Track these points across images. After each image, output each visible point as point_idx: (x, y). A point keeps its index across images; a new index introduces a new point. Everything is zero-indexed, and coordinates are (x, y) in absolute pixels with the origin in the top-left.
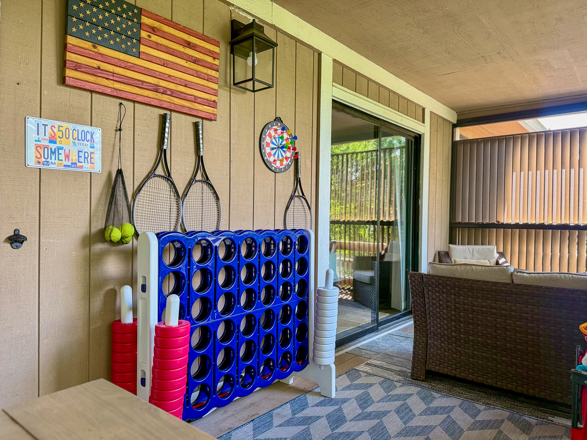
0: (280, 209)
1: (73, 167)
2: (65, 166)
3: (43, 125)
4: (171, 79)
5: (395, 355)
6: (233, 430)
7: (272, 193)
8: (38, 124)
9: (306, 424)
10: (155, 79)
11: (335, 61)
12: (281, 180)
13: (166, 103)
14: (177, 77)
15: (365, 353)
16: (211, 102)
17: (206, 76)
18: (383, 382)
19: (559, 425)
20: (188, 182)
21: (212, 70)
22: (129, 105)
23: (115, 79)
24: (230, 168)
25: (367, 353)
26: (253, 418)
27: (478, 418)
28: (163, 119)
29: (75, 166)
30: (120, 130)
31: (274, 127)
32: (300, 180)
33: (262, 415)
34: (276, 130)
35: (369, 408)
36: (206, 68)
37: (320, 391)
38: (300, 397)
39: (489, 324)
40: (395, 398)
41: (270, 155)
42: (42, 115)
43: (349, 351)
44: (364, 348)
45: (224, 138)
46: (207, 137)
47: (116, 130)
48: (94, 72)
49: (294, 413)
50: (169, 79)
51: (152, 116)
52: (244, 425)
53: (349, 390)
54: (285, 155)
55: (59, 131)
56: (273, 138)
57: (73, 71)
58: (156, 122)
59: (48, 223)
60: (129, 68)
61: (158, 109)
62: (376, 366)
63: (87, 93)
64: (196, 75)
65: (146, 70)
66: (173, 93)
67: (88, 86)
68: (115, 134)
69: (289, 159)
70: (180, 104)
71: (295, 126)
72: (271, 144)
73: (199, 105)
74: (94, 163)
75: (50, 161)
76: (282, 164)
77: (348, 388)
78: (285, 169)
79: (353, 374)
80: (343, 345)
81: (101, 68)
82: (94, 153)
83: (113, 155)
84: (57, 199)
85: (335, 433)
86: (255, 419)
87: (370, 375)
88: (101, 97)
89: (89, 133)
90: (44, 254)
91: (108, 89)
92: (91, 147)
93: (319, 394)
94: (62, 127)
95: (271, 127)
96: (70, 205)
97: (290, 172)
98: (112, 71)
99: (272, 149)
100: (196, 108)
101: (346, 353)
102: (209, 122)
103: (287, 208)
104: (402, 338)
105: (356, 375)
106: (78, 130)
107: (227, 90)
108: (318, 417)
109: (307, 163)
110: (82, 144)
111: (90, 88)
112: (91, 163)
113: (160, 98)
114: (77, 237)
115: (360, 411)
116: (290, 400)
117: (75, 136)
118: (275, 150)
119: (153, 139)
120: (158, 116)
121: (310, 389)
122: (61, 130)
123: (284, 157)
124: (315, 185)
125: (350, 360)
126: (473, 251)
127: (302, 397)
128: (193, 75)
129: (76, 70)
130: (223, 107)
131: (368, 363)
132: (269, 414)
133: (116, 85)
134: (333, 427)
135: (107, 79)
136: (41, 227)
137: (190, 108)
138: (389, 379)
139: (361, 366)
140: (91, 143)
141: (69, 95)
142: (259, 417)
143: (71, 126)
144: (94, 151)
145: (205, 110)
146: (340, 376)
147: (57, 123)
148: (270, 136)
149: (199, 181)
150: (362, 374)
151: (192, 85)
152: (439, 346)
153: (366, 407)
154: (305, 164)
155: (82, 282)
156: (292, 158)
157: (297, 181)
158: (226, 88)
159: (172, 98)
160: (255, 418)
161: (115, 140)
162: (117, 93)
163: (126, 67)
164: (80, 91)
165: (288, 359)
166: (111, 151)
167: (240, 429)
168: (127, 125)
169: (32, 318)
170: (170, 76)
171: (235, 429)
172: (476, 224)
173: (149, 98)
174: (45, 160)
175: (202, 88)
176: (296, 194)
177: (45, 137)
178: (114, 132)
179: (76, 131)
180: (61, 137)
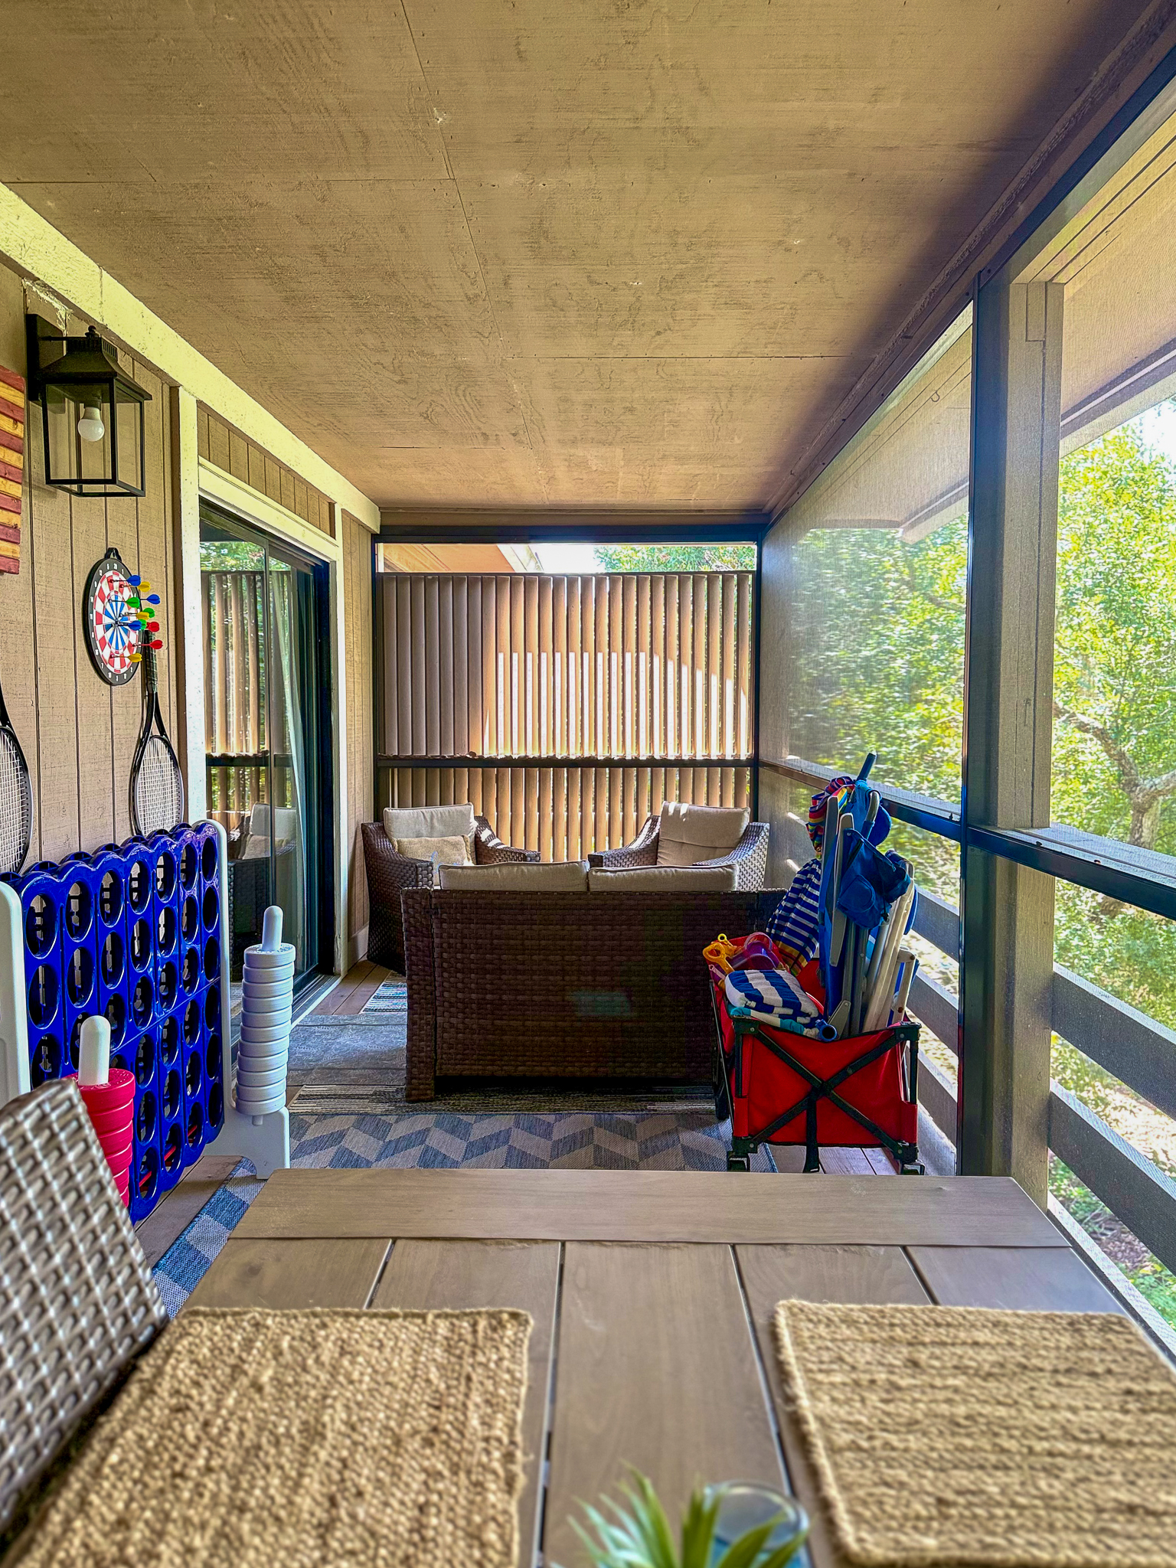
0: (123, 774)
5: (343, 1065)
7: (107, 736)
11: (200, 403)
12: (121, 700)
16: (11, 530)
18: (358, 1121)
19: (664, 1113)
24: (37, 686)
27: (556, 1136)
31: (107, 574)
32: (156, 699)
38: (216, 1196)
39: (551, 967)
40: (403, 1144)
41: (103, 643)
45: (23, 613)
56: (107, 601)
62: (322, 1097)
69: (135, 651)
71: (139, 566)
72: (103, 616)
76: (123, 664)
78: (129, 675)
86: (158, 1264)
87: (322, 1116)
95: (102, 573)
97: (136, 681)
99: (107, 627)
103: (135, 769)
104: (332, 1030)
107: (25, 492)
116: (201, 1207)
118: (111, 630)
121: (224, 1176)
123: (127, 645)
124: (176, 705)
126: (432, 819)
127: (221, 1194)
138: (367, 1114)
139: (294, 1105)
148: (102, 596)
152: (461, 1026)
156: (140, 646)
172: (429, 759)
176: (151, 732)
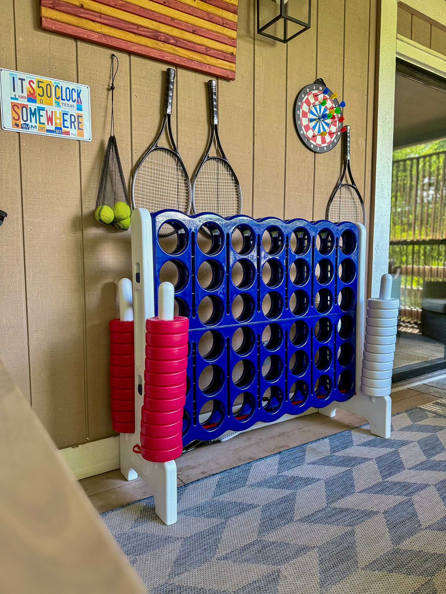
0: (321, 202)
1: (57, 133)
2: (48, 131)
3: (20, 79)
4: (175, 23)
6: (254, 461)
7: (310, 180)
8: (13, 78)
9: (347, 466)
10: (154, 22)
11: (400, 4)
12: (322, 162)
13: (168, 55)
14: (183, 20)
15: (434, 391)
16: (228, 55)
17: (221, 20)
20: (199, 159)
21: (229, 12)
22: (122, 58)
23: (102, 21)
24: (254, 144)
25: (437, 391)
26: (281, 450)
28: (166, 75)
29: (60, 131)
30: (112, 88)
31: (313, 92)
32: (349, 163)
33: (293, 448)
34: (316, 96)
35: (438, 456)
36: (221, 9)
37: (370, 429)
38: (342, 433)
41: (307, 128)
42: (18, 67)
43: (413, 387)
44: (433, 385)
45: (245, 104)
46: (223, 102)
47: (108, 90)
48: (76, 11)
49: (334, 450)
50: (172, 23)
51: (153, 73)
52: (269, 456)
53: (410, 431)
54: (329, 130)
55: (39, 87)
56: (312, 106)
57: (50, 10)
58: (158, 81)
59: (31, 199)
60: (120, 7)
61: (160, 64)
63: (70, 41)
64: (207, 19)
65: (142, 10)
66: (178, 43)
67: (69, 30)
68: (106, 94)
69: (335, 136)
70: (187, 57)
71: (343, 92)
72: (309, 113)
73: (211, 58)
74: (82, 129)
75: (30, 124)
76: (324, 141)
77: (409, 428)
78: (329, 149)
79: (417, 413)
80: (405, 379)
81: (85, 6)
82: (82, 117)
83: (105, 120)
84: (40, 171)
85: (387, 481)
86: (282, 452)
87: (439, 416)
88: (89, 47)
89: (75, 92)
90: (29, 235)
91: (94, 34)
92: (78, 109)
93: (369, 432)
94: (43, 82)
95: (310, 91)
96: (56, 179)
97: (335, 152)
98: (98, 10)
99: (311, 120)
100: (208, 63)
101: (408, 390)
102: (225, 82)
103: (331, 200)
105: (420, 415)
106: (62, 87)
107: (249, 42)
108: (365, 459)
109: (360, 142)
110: (67, 105)
111: (73, 32)
112: (79, 129)
113: (161, 48)
114: (66, 218)
115: (424, 458)
116: (329, 435)
117: (59, 94)
118: (315, 122)
119: (154, 102)
120: (160, 74)
122: (41, 87)
123: (328, 131)
124: (371, 172)
125: (412, 397)
127: (346, 433)
128: (204, 18)
129: (53, 8)
130: (245, 64)
131: (438, 403)
132: (302, 447)
133: (105, 29)
134: (384, 474)
135: (93, 21)
136: (24, 203)
137: (200, 62)
139: (428, 405)
140: (78, 104)
141: (48, 42)
142: (288, 450)
143: (53, 82)
144: (82, 114)
145: (220, 65)
146: (398, 414)
147: (35, 78)
148: (308, 103)
149: (214, 158)
150: (429, 414)
151: (202, 31)
153: (434, 455)
154: (357, 143)
155: (75, 271)
156: (339, 133)
157: (345, 163)
158: (248, 39)
159: (177, 48)
160: (282, 450)
161: (107, 102)
162: (106, 40)
163: (116, 5)
164: (62, 38)
165: (328, 386)
166: (103, 115)
167: (263, 461)
168: (121, 82)
169: (19, 308)
170: (173, 19)
171: (257, 460)
173: (147, 48)
174: (24, 122)
175: (216, 36)
176: (344, 182)
177: (22, 95)
178: (105, 92)
179: (59, 88)
180: (41, 94)
